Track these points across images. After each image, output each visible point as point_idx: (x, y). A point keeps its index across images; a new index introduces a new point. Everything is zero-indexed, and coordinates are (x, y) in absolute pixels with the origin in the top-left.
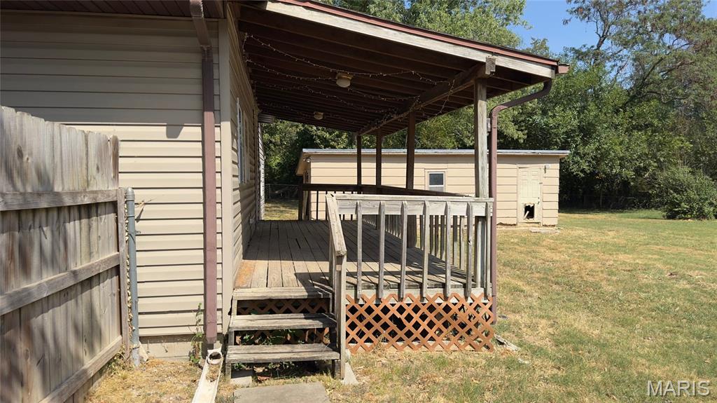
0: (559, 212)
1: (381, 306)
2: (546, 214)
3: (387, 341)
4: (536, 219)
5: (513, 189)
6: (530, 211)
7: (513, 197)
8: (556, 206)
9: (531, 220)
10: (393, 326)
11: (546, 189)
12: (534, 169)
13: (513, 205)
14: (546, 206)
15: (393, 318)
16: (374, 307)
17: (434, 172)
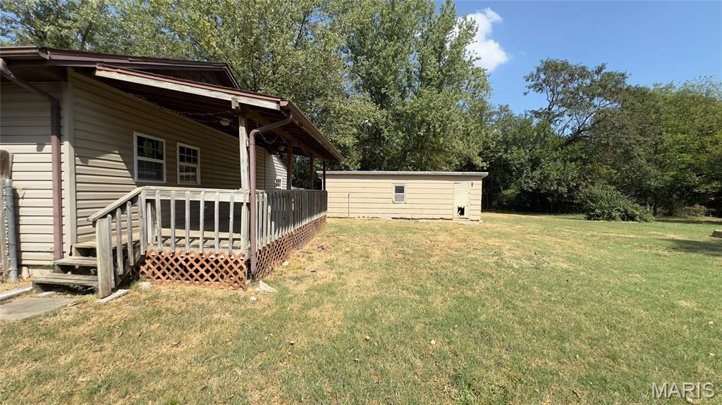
0: (482, 212)
1: (174, 258)
2: (472, 212)
3: (179, 279)
4: (465, 216)
5: (451, 197)
6: (461, 211)
7: (451, 202)
8: (480, 209)
9: (462, 216)
10: (182, 271)
11: (472, 197)
12: (465, 185)
13: (451, 207)
14: (472, 207)
15: (181, 265)
16: (169, 258)
17: (398, 185)
